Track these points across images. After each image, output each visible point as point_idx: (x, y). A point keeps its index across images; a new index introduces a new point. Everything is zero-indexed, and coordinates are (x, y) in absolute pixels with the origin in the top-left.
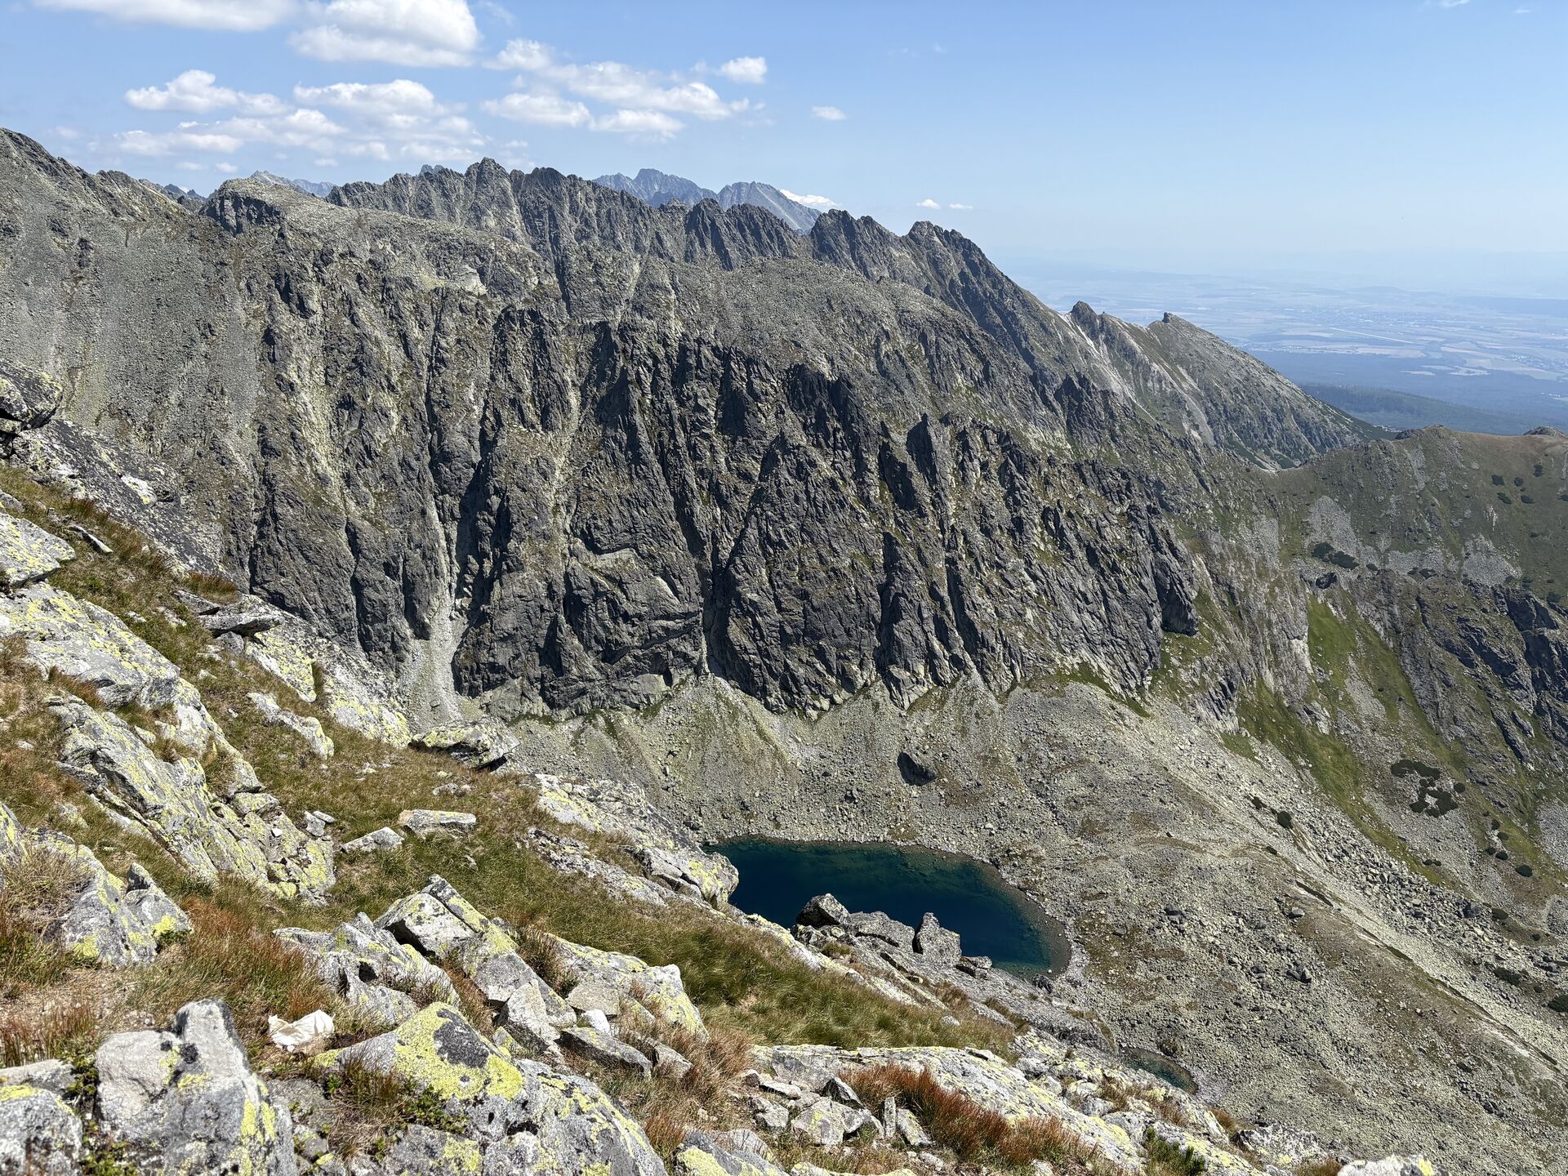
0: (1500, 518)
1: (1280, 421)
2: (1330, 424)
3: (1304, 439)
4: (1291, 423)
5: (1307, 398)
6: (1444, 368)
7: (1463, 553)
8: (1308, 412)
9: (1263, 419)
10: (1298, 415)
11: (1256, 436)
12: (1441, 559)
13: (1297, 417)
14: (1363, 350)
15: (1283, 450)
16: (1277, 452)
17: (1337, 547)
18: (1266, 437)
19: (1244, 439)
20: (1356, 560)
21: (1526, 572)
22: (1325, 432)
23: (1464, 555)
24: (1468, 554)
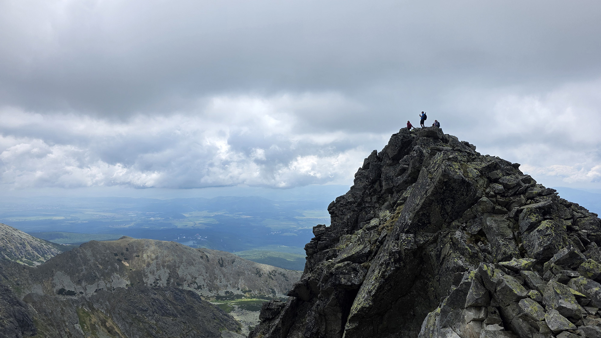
0: (119, 267)
1: (25, 248)
2: (44, 246)
3: (36, 253)
4: (29, 248)
5: (33, 238)
6: (72, 222)
7: (111, 280)
8: (35, 243)
9: (17, 248)
10: (31, 244)
11: (15, 255)
12: (104, 284)
13: (31, 245)
14: (42, 218)
15: (28, 259)
16: (25, 260)
17: (67, 289)
18: (20, 255)
19: (10, 257)
20: (75, 292)
21: (131, 282)
22: (43, 249)
23: (111, 281)
24: (112, 280)
